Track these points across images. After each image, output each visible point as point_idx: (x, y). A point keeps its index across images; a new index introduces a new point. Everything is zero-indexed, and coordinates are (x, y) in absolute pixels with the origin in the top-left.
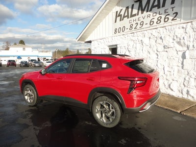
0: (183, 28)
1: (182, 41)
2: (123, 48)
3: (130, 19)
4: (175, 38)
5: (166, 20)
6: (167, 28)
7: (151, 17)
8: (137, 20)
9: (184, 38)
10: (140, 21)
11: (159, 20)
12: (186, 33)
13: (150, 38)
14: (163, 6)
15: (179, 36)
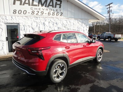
0: (66, 20)
1: (66, 26)
2: (27, 26)
3: (31, 7)
4: (63, 24)
5: (57, 15)
6: (59, 19)
7: (49, 11)
8: (38, 9)
9: (67, 25)
10: (41, 11)
11: (53, 14)
12: (67, 23)
13: (49, 22)
14: (56, 7)
15: (65, 24)
